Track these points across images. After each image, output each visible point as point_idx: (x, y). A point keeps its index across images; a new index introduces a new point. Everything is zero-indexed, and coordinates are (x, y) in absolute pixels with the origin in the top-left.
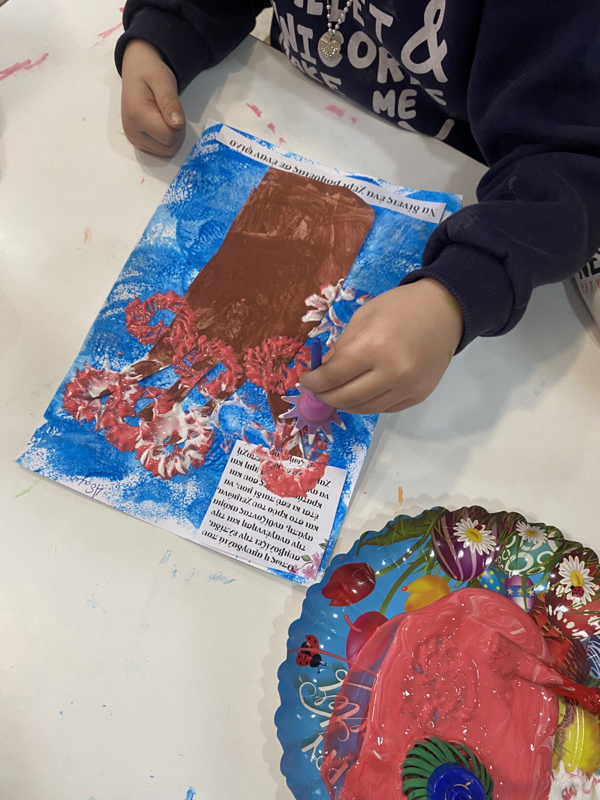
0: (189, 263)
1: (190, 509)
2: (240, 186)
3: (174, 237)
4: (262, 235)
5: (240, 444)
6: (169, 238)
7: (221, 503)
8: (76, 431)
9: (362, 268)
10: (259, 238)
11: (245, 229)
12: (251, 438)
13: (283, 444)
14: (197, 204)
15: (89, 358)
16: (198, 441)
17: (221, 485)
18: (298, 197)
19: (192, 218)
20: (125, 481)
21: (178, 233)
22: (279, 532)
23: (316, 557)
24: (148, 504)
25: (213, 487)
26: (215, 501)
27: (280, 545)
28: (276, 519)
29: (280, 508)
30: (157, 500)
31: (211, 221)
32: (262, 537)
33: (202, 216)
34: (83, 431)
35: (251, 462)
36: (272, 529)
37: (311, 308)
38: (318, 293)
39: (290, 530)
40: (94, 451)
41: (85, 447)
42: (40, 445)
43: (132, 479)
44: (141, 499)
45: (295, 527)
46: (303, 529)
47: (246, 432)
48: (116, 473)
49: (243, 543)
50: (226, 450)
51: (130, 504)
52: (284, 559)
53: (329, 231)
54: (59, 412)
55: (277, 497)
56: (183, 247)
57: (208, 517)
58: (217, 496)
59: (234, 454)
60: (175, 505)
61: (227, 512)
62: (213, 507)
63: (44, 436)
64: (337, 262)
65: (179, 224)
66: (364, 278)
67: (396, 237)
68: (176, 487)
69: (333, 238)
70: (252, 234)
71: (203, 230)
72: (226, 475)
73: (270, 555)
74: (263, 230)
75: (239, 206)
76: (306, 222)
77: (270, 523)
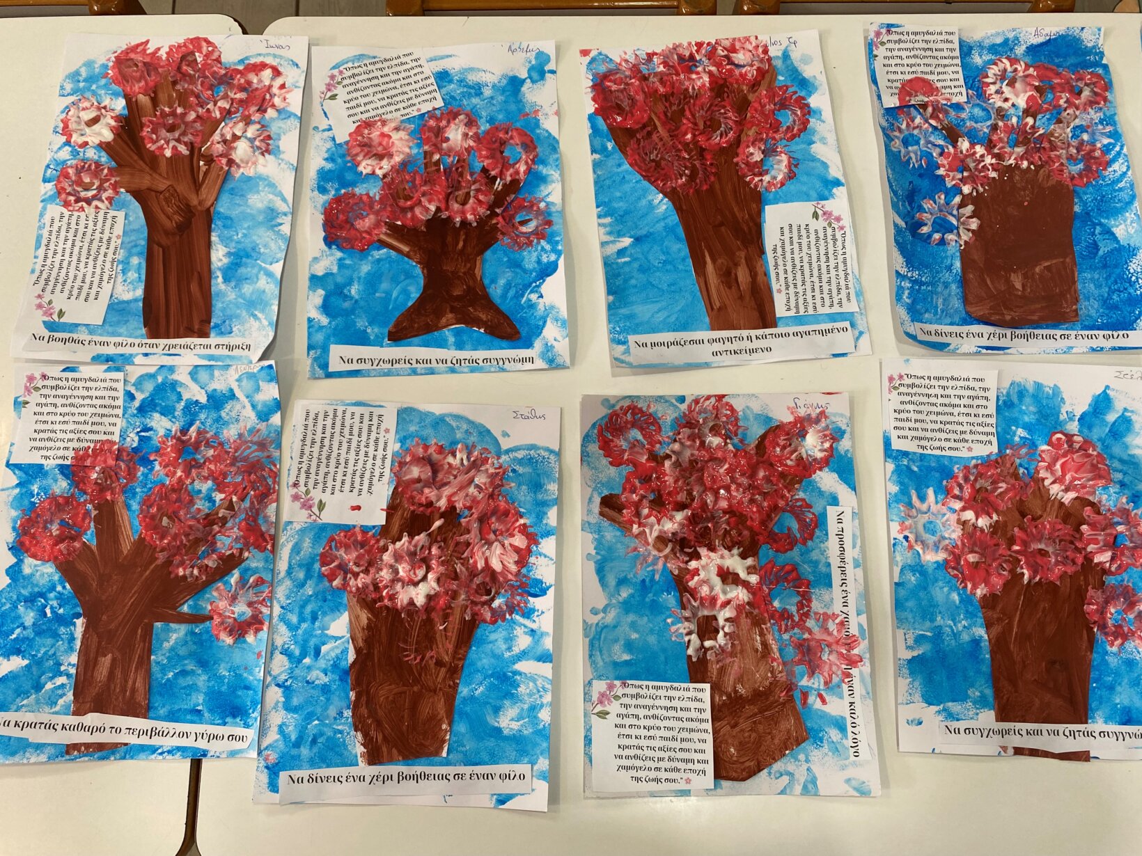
0: (1088, 214)
1: (971, 48)
2: (1092, 300)
3: (1114, 230)
4: (1046, 264)
5: (963, 99)
6: (1117, 226)
7: (952, 58)
8: (1080, 64)
9: (952, 265)
10: (1047, 259)
11: (1063, 263)
12: (958, 107)
13: (934, 110)
14: (1116, 266)
15: (1108, 114)
16: (992, 89)
17: (960, 69)
18: (1038, 306)
19: (1112, 251)
20: (1024, 47)
21: (1113, 234)
22: (908, 53)
23: (877, 48)
24: (999, 40)
25: (964, 66)
26: (957, 58)
27: (902, 45)
28: (913, 61)
29: (914, 69)
30: (994, 45)
31: (1094, 258)
32: (916, 45)
33: (1105, 257)
34: (1076, 65)
35: (948, 90)
36: (912, 53)
37: (971, 217)
38: (973, 231)
39: (901, 57)
40: (1058, 57)
41: (1066, 56)
42: (1094, 47)
43: (1020, 50)
44: (1006, 41)
45: (899, 61)
46: (893, 62)
47: (964, 109)
48: (1032, 50)
49: (927, 37)
50: (970, 92)
51: (1011, 35)
52: (896, 37)
53: (995, 288)
54: (1100, 71)
55: (919, 75)
56: (1101, 224)
57: (957, 46)
58: (958, 61)
59: (964, 90)
60: (981, 46)
61: (946, 54)
62: (957, 53)
63: (1096, 54)
64: (974, 261)
65: (1118, 242)
66: (946, 257)
67: (940, 301)
68: (987, 57)
69: (989, 282)
70: (1054, 261)
71: (1095, 246)
72: (961, 76)
73: (906, 36)
74: (1048, 268)
75: (1081, 280)
76: (1018, 290)
77: (915, 57)
